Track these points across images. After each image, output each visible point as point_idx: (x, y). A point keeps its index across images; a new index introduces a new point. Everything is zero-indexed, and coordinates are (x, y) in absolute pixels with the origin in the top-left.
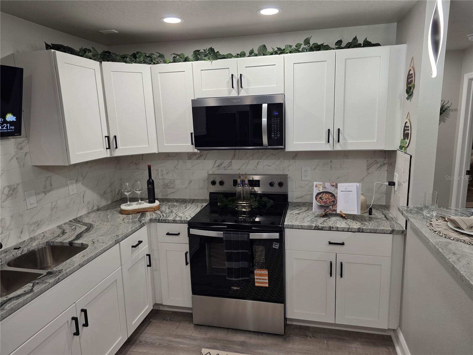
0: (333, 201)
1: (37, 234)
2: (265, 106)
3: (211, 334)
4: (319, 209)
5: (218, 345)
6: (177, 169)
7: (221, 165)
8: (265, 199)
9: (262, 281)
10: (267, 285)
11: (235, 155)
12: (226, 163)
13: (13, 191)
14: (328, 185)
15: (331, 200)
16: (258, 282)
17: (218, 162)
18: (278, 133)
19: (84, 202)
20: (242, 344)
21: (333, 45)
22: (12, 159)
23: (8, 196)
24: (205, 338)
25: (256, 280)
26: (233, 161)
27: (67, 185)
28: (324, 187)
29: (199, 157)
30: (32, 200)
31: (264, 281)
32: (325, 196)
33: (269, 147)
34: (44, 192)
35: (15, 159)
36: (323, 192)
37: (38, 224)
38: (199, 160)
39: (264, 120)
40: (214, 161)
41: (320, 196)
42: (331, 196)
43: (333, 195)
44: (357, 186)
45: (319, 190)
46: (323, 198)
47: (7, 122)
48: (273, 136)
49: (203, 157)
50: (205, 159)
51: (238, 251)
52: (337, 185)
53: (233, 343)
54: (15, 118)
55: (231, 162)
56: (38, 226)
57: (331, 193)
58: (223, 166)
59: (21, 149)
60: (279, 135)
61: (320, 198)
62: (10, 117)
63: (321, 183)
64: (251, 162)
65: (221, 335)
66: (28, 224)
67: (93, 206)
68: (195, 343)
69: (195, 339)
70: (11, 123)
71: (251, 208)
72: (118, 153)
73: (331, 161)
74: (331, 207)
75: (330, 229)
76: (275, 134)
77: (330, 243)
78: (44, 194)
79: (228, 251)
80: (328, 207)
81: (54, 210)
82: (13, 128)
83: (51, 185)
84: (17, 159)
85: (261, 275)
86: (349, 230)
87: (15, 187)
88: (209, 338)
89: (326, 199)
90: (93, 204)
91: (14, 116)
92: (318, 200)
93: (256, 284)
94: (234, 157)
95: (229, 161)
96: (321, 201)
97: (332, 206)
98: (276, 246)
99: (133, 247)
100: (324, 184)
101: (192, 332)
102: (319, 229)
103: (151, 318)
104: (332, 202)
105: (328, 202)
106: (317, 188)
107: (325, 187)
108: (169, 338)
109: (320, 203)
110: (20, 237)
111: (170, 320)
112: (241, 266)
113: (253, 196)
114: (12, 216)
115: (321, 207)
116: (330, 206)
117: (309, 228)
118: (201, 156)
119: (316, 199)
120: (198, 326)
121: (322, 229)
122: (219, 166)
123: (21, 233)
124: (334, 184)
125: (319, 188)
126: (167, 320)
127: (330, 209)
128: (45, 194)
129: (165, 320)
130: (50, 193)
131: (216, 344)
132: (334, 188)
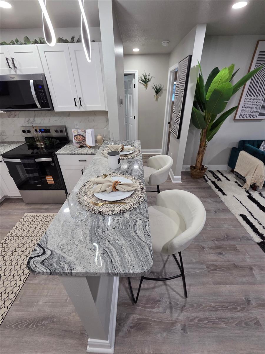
0: (84, 140)
2: (32, 81)
3: (33, 206)
4: (77, 144)
5: (34, 211)
6: (4, 124)
7: (29, 121)
8: (53, 140)
9: (50, 181)
10: (54, 183)
11: (35, 114)
12: (32, 119)
14: (80, 131)
16: (49, 182)
17: (27, 119)
18: (45, 100)
20: (46, 209)
21: (70, 40)
24: (29, 209)
25: (48, 181)
26: (35, 118)
29: (14, 116)
31: (52, 181)
32: (79, 137)
33: (43, 109)
36: (78, 135)
38: (15, 118)
39: (33, 91)
40: (24, 119)
41: (76, 137)
43: (83, 136)
44: (91, 131)
45: (75, 134)
48: (42, 102)
49: (17, 116)
50: (18, 118)
51: (31, 168)
52: (85, 130)
53: (42, 209)
55: (34, 119)
57: (82, 135)
58: (30, 121)
60: (46, 102)
61: (76, 138)
63: (76, 130)
64: (46, 118)
65: (38, 206)
68: (22, 211)
69: (23, 210)
71: (46, 145)
73: (88, 118)
74: (83, 142)
75: (78, 154)
76: (43, 101)
77: (79, 161)
79: (26, 169)
80: (81, 142)
85: (49, 178)
86: (87, 154)
88: (31, 209)
93: (48, 183)
94: (35, 116)
95: (33, 118)
96: (77, 140)
98: (52, 164)
100: (78, 131)
101: (23, 207)
102: (73, 154)
103: (4, 202)
105: (81, 140)
106: (74, 133)
108: (9, 211)
111: (14, 202)
112: (35, 175)
113: (46, 138)
115: (78, 142)
117: (68, 154)
118: (15, 115)
119: (74, 139)
120: (28, 203)
121: (74, 154)
122: (28, 121)
124: (83, 130)
126: (12, 203)
127: (83, 144)
129: (11, 202)
131: (33, 210)
132: (83, 132)
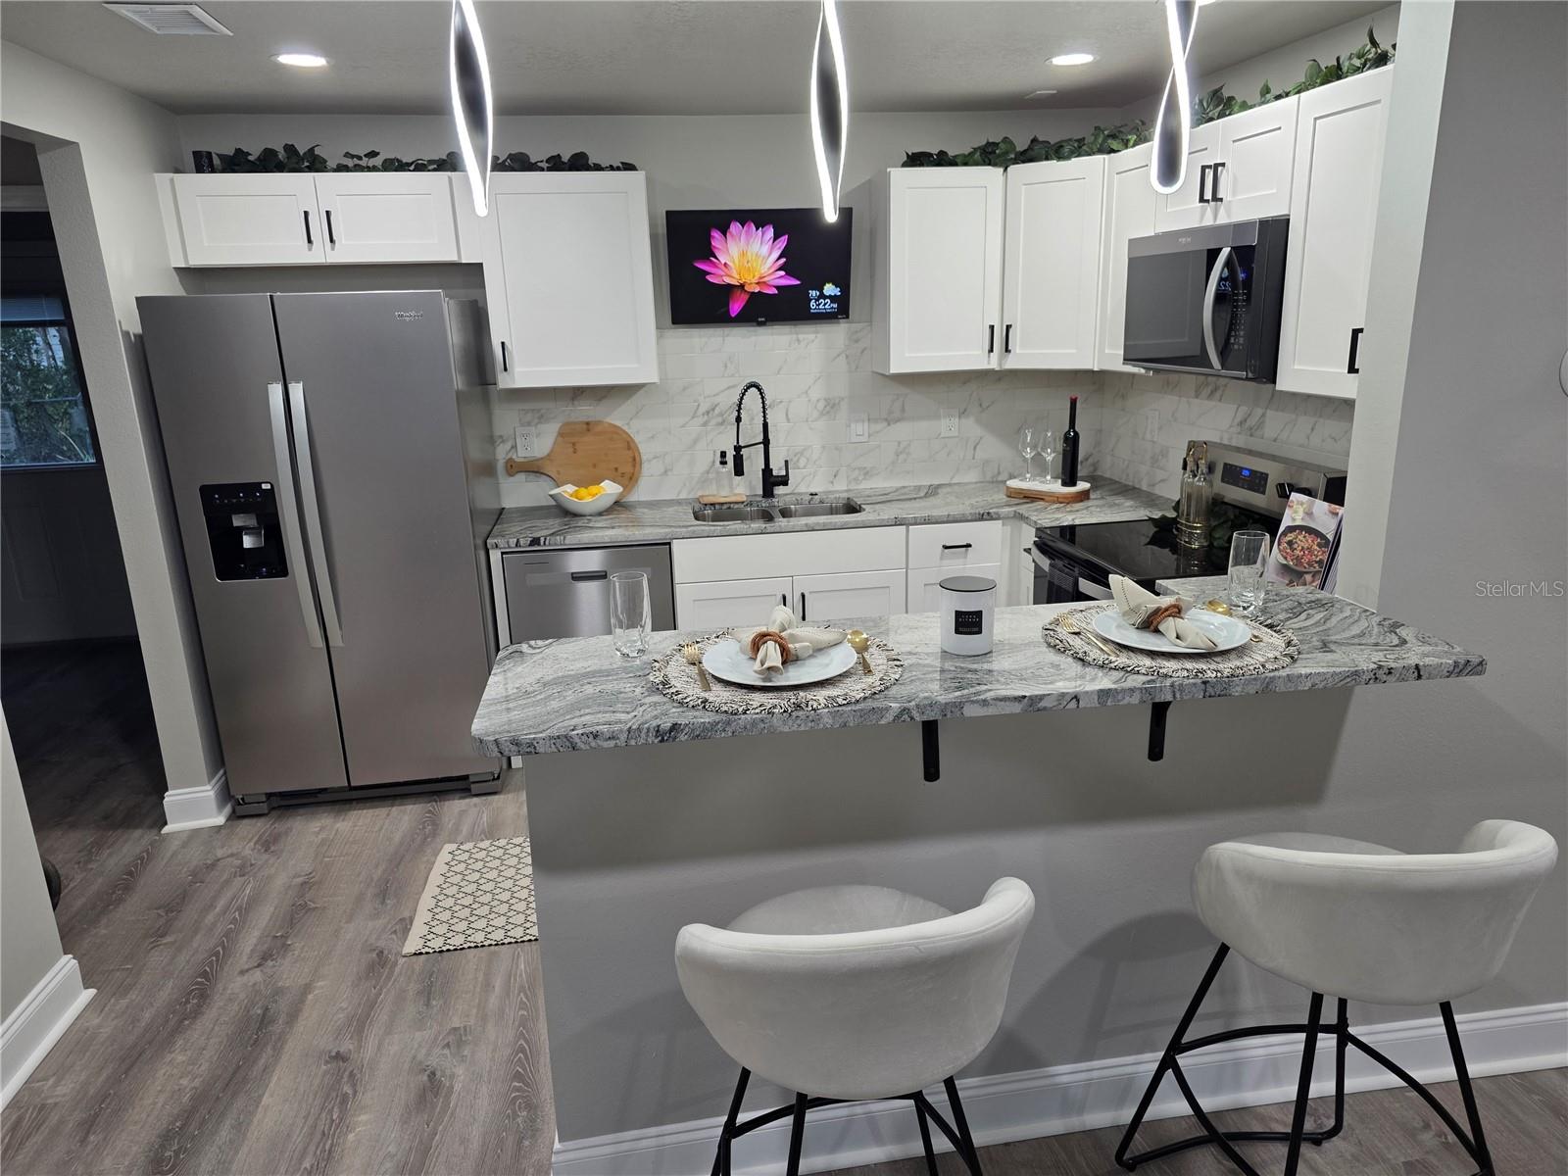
0: (1322, 563)
1: (862, 486)
2: (1225, 253)
4: (1277, 575)
13: (832, 407)
14: (1320, 508)
15: (1317, 556)
19: (974, 458)
22: (838, 355)
23: (822, 414)
27: (937, 417)
28: (1309, 514)
30: (860, 429)
32: (1303, 542)
33: (1230, 373)
34: (886, 420)
35: (844, 355)
36: (1303, 528)
37: (867, 474)
41: (1290, 536)
42: (1319, 545)
43: (1327, 544)
45: (1294, 520)
46: (1295, 546)
47: (825, 297)
54: (838, 289)
56: (866, 474)
57: (1323, 537)
59: (857, 341)
61: (1290, 543)
62: (830, 289)
63: (1306, 499)
66: (849, 466)
67: (999, 473)
70: (833, 299)
72: (1012, 363)
74: (1309, 577)
78: (885, 424)
80: (1300, 574)
81: (902, 457)
82: (835, 306)
83: (903, 410)
84: (847, 357)
87: (837, 401)
89: (1303, 548)
90: (999, 466)
91: (836, 287)
92: (1281, 547)
96: (1287, 553)
97: (1313, 576)
99: (946, 547)
100: (1312, 506)
104: (1316, 562)
105: (1305, 560)
106: (1290, 512)
107: (1312, 513)
109: (1286, 558)
110: (832, 483)
114: (824, 447)
115: (1286, 569)
116: (1307, 573)
119: (1279, 545)
123: (835, 476)
125: (1296, 512)
127: (1304, 583)
128: (889, 425)
130: (898, 424)
132: (1335, 522)
